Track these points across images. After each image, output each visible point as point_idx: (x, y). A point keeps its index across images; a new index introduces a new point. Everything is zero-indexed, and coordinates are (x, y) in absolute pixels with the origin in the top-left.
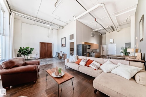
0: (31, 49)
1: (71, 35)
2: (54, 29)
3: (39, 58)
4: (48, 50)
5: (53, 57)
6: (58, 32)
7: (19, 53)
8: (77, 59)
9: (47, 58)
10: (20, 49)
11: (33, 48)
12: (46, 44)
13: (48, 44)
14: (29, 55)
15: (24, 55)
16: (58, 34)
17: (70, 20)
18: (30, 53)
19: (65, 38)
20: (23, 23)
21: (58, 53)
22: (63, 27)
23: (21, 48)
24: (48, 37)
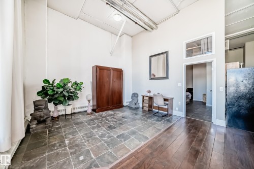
0: (76, 84)
2: (124, 36)
4: (113, 88)
6: (133, 42)
7: (39, 98)
9: (112, 109)
10: (44, 84)
11: (82, 83)
12: (111, 73)
15: (56, 104)
21: (136, 96)
23: (46, 81)
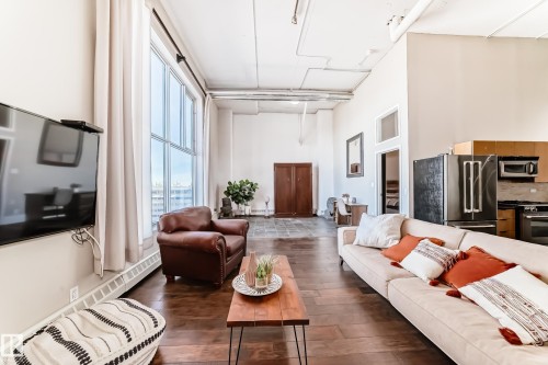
0: (252, 185)
1: (383, 120)
2: (319, 112)
3: (273, 216)
4: (297, 189)
5: (315, 215)
6: (334, 117)
7: (225, 196)
8: (399, 236)
9: (295, 217)
10: (228, 186)
11: (257, 184)
12: (293, 170)
13: (299, 166)
14: (249, 203)
16: (335, 126)
17: (373, 51)
18: (249, 198)
19: (360, 135)
20: (236, 116)
21: (333, 202)
22: (350, 92)
23: (230, 183)
24: (301, 142)
